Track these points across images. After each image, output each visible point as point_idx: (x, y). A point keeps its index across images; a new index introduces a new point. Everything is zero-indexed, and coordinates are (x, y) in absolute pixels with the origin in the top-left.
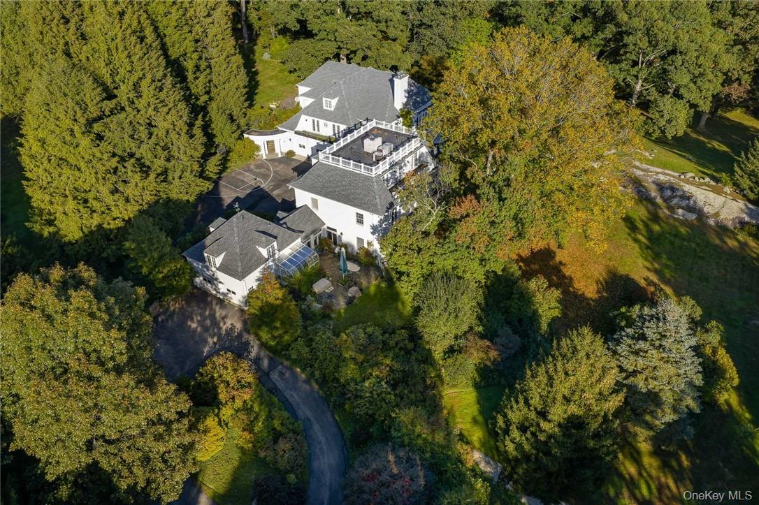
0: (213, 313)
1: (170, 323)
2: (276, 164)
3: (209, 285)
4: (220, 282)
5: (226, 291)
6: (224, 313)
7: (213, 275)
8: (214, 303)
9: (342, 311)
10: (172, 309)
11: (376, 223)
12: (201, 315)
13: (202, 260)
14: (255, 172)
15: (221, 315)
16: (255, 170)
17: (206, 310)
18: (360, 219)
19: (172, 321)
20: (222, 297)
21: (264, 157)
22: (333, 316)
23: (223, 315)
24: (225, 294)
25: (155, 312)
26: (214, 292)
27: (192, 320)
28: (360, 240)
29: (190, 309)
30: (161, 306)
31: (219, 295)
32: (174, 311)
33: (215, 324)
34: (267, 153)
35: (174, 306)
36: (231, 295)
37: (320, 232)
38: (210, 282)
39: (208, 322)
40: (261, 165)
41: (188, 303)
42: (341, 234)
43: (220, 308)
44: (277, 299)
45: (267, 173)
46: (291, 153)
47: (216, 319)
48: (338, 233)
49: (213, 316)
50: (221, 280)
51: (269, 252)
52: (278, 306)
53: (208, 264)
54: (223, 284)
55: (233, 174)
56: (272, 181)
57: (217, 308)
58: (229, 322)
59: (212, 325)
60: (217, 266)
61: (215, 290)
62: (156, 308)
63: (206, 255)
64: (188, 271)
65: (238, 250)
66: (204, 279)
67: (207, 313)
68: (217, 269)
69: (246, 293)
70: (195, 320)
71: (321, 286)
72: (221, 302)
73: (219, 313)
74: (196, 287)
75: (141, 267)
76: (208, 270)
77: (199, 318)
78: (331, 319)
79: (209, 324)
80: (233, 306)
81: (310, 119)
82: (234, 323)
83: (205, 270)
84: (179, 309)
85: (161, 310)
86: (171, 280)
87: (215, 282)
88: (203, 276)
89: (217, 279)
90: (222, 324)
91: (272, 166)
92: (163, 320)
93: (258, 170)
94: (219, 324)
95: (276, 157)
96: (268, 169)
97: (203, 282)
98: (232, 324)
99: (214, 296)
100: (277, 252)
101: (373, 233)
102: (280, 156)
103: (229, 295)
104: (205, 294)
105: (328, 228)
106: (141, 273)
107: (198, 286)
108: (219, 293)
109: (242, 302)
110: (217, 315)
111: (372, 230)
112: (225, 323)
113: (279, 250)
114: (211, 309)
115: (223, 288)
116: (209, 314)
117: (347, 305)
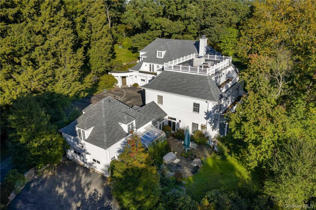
0: (79, 179)
1: (40, 189)
2: (128, 90)
3: (78, 157)
4: (88, 153)
5: (92, 161)
6: (89, 180)
7: (82, 147)
8: (81, 171)
9: (191, 178)
10: (45, 176)
11: (210, 109)
12: (69, 181)
13: (74, 134)
14: (114, 93)
15: (86, 181)
16: (114, 92)
17: (73, 178)
18: (196, 108)
19: (42, 187)
20: (88, 167)
21: (120, 87)
22: (184, 182)
23: (88, 182)
24: (90, 164)
25: (30, 178)
26: (82, 163)
27: (60, 186)
28: (195, 125)
29: (60, 177)
30: (36, 173)
31: (86, 165)
32: (46, 178)
33: (80, 190)
34: (121, 85)
35: (48, 174)
36: (96, 164)
37: (164, 121)
38: (79, 154)
39: (74, 189)
40: (118, 90)
41: (59, 171)
42: (180, 121)
43: (86, 176)
44: (142, 163)
45: (122, 93)
46: (136, 85)
47: (81, 185)
48: (177, 121)
49: (79, 182)
50: (88, 151)
51: (129, 128)
52: (143, 169)
53: (78, 137)
54: (89, 154)
55: (101, 94)
56: (125, 97)
57: (83, 176)
58: (93, 188)
59: (77, 190)
60: (86, 138)
61: (83, 161)
62: (31, 175)
63: (77, 129)
64: (61, 142)
65: (104, 125)
66: (75, 152)
67: (74, 180)
68: (86, 141)
69: (108, 162)
70: (63, 186)
71: (170, 158)
72: (87, 171)
73: (84, 180)
74: (68, 158)
75: (20, 137)
76: (78, 143)
77: (67, 184)
78: (182, 185)
79: (75, 190)
80: (97, 174)
81: (148, 64)
82: (97, 189)
83: (76, 143)
84: (51, 176)
85: (36, 177)
86: (46, 149)
87: (84, 154)
88: (74, 149)
89: (84, 151)
90: (86, 190)
91: (125, 90)
92: (34, 186)
93: (116, 92)
94: (84, 190)
95: (127, 87)
96: (123, 92)
97: (74, 154)
98: (95, 190)
99: (82, 166)
100: (135, 129)
101: (207, 118)
102: (129, 86)
103: (94, 165)
104: (75, 164)
105: (169, 118)
106: (19, 142)
107: (70, 158)
108: (86, 163)
109: (105, 171)
110: (83, 182)
111: (206, 116)
112: (88, 189)
113: (137, 128)
114: (78, 176)
115: (89, 159)
116: (76, 181)
117: (193, 173)
